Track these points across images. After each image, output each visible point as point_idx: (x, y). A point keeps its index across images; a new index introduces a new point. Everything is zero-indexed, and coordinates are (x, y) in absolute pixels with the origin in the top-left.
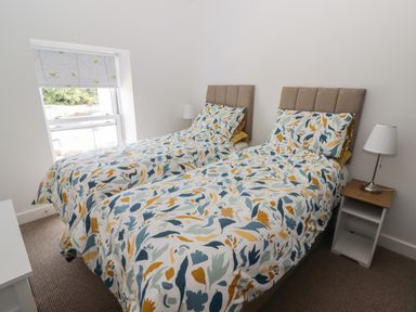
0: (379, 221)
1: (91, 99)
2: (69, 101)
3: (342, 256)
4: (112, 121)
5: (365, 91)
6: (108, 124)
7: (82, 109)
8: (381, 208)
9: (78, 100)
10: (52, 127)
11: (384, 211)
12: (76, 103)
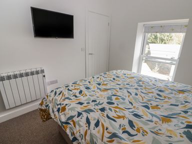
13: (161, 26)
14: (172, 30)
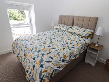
0: (98, 54)
1: (24, 19)
2: (18, 20)
3: (87, 63)
4: (29, 25)
5: (98, 17)
6: (28, 26)
7: (21, 22)
8: (98, 50)
9: (21, 19)
10: (12, 27)
11: (99, 51)
12: (20, 20)
13: (17, 5)
14: (24, 8)
